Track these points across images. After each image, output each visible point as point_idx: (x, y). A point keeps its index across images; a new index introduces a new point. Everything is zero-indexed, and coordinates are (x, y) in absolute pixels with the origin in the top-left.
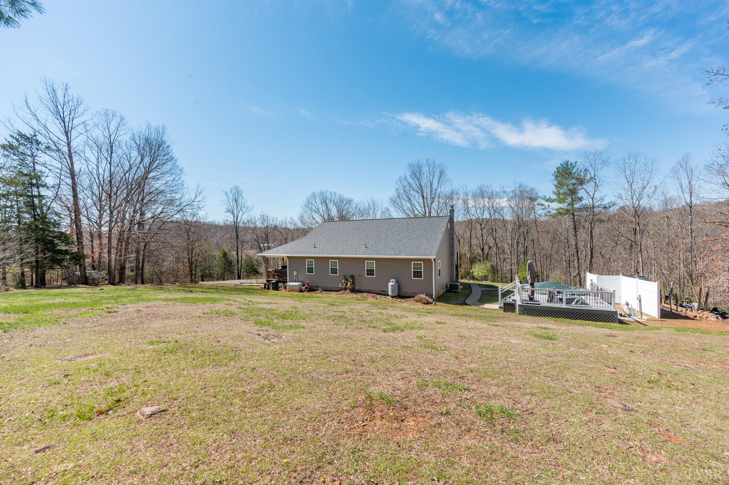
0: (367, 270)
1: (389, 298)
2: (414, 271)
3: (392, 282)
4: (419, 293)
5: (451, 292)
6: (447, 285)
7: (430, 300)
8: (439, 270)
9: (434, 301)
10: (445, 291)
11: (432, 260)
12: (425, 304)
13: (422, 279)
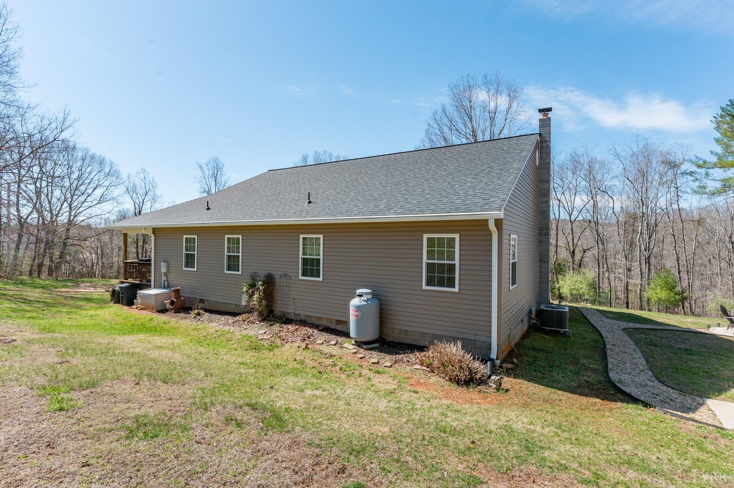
0: (304, 260)
1: (349, 345)
2: (428, 264)
3: (360, 296)
4: (441, 338)
5: (544, 332)
6: (530, 312)
7: (483, 369)
8: (514, 264)
9: (494, 371)
10: (526, 327)
11: (492, 226)
12: (458, 382)
13: (456, 289)
